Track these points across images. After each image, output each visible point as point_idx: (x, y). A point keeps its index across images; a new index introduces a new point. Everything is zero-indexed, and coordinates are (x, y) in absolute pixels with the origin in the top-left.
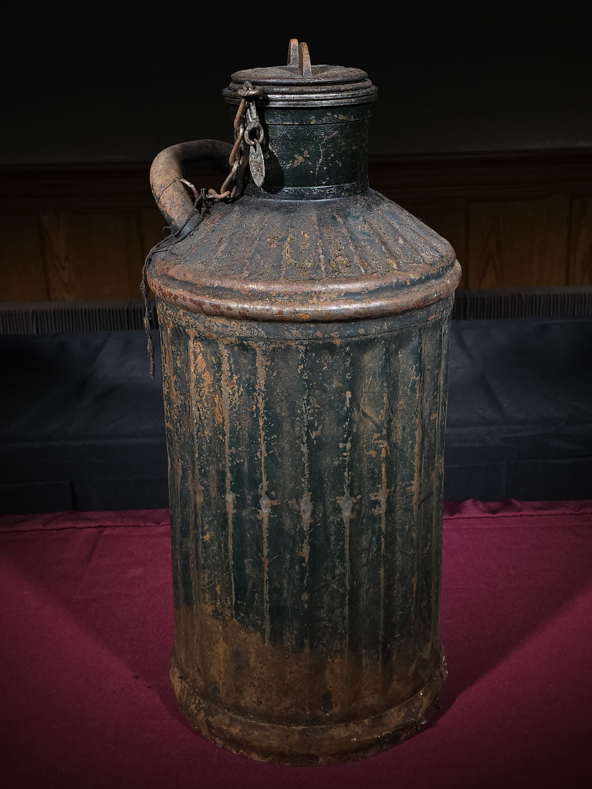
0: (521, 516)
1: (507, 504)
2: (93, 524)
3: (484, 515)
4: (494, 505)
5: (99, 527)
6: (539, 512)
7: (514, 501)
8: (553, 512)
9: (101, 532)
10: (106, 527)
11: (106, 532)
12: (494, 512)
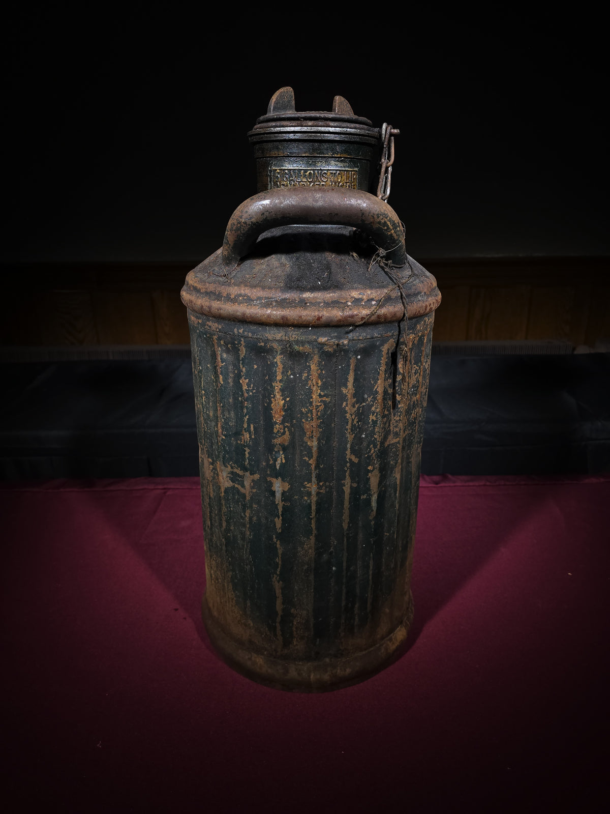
0: (455, 486)
1: (445, 478)
2: (160, 487)
3: (430, 485)
4: (436, 478)
5: (165, 489)
6: (467, 484)
7: (450, 476)
8: (477, 484)
9: (165, 493)
10: (169, 489)
11: (169, 493)
12: (437, 483)
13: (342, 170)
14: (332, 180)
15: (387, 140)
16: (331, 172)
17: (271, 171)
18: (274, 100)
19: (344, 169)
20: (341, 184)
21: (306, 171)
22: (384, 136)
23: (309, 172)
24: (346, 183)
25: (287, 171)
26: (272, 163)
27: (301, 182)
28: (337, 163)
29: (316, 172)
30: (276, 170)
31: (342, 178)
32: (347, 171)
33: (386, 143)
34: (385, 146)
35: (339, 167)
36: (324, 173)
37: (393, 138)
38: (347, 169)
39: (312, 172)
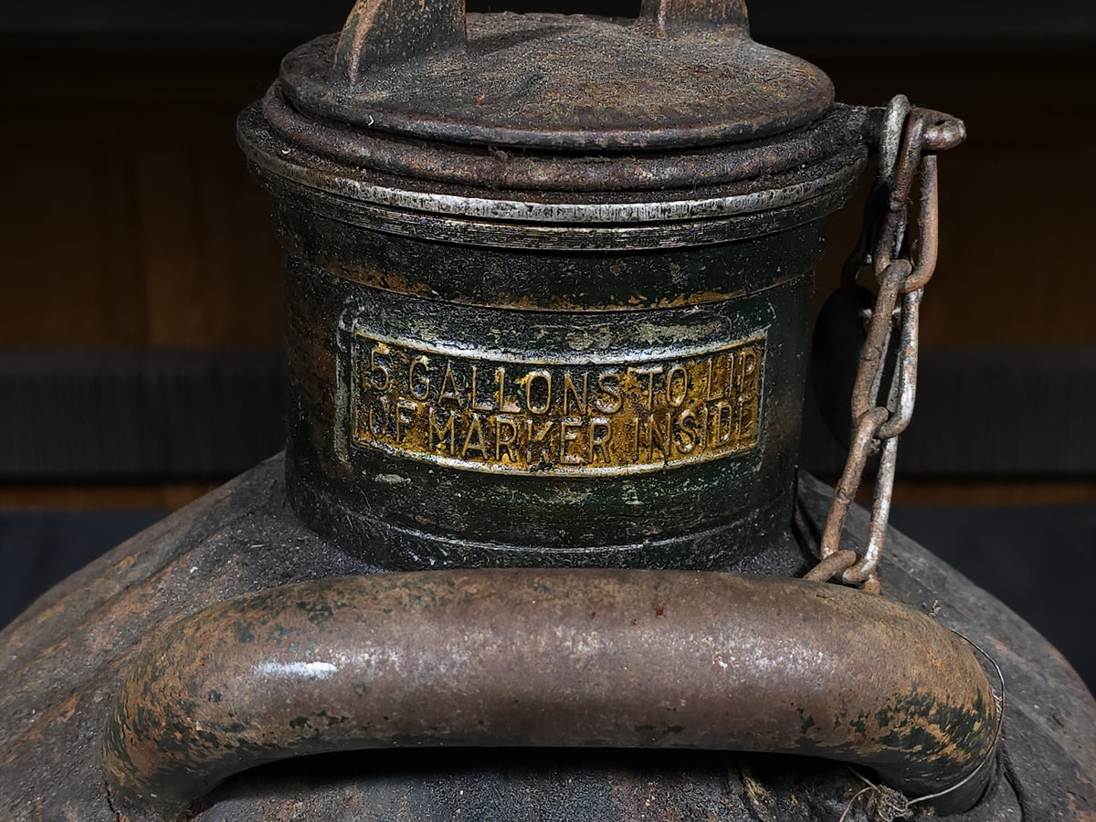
13: (694, 357)
14: (647, 404)
15: (904, 182)
16: (641, 371)
17: (348, 338)
18: (363, 29)
19: (701, 350)
20: (685, 414)
21: (516, 370)
22: (890, 161)
23: (533, 374)
24: (711, 404)
25: (425, 360)
26: (355, 306)
27: (492, 413)
28: (667, 331)
29: (567, 375)
30: (375, 342)
31: (690, 387)
32: (714, 355)
33: (899, 194)
34: (894, 205)
35: (679, 345)
36: (607, 379)
37: (931, 160)
38: (715, 346)
39: (546, 374)
